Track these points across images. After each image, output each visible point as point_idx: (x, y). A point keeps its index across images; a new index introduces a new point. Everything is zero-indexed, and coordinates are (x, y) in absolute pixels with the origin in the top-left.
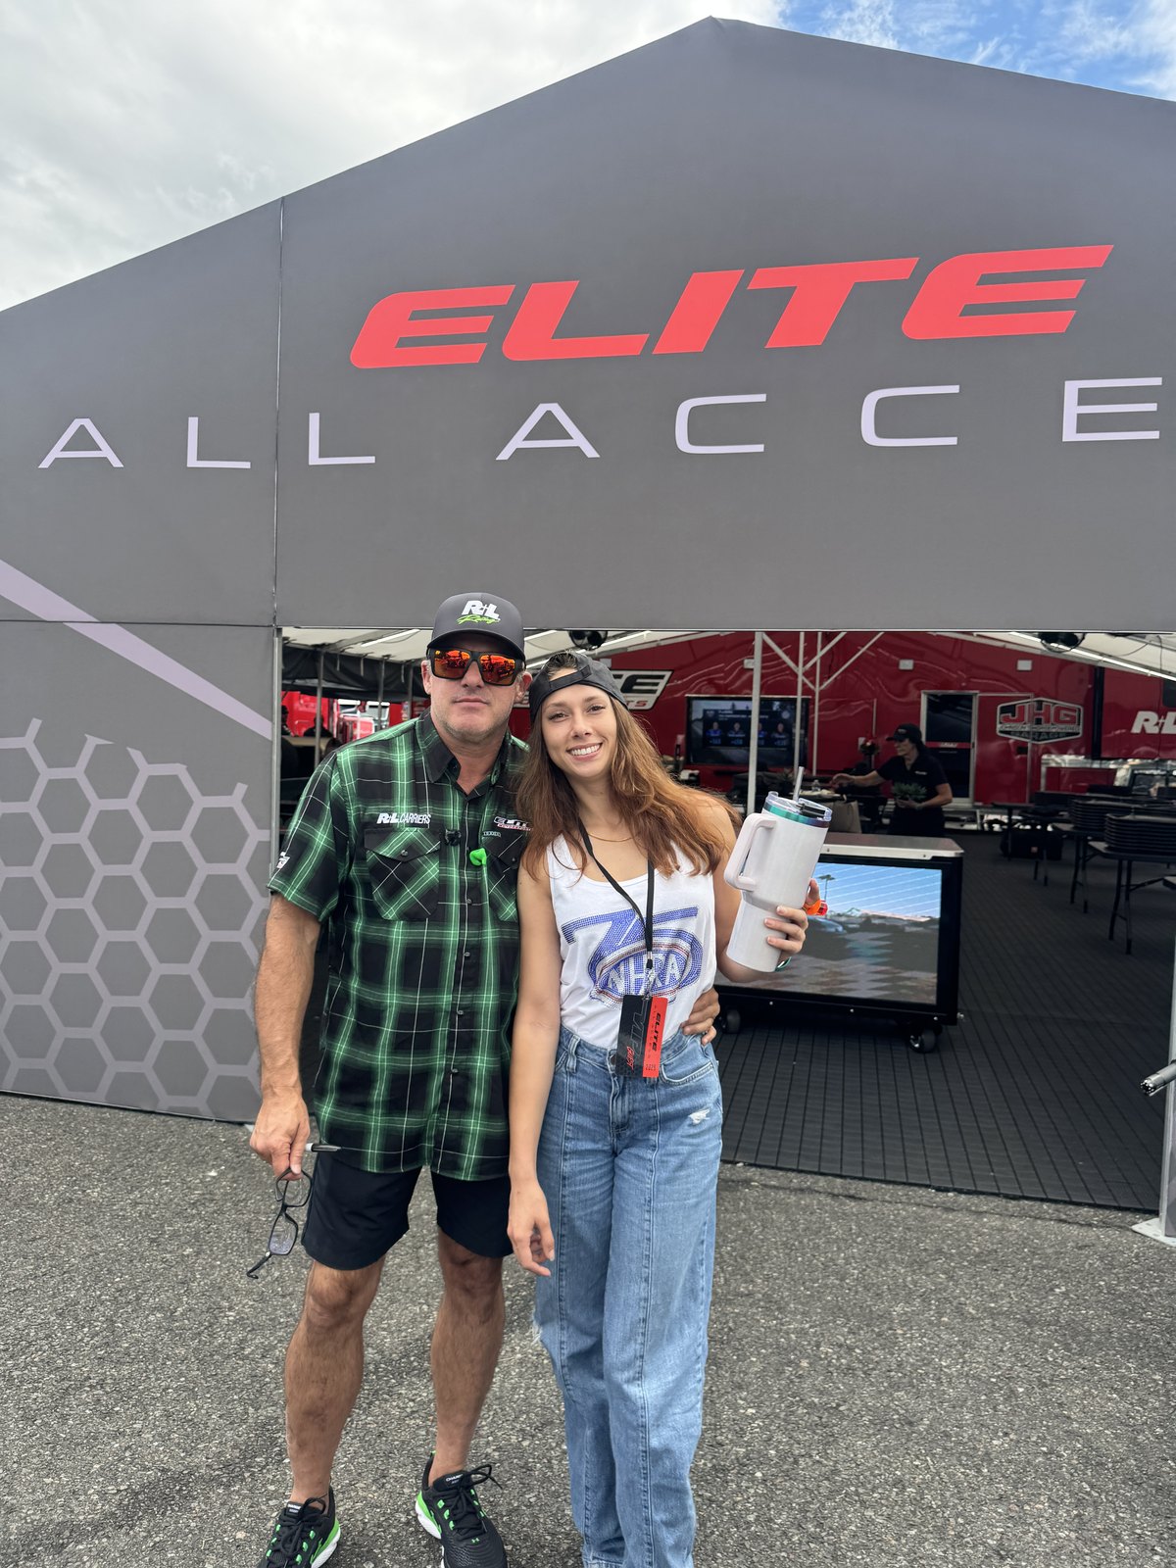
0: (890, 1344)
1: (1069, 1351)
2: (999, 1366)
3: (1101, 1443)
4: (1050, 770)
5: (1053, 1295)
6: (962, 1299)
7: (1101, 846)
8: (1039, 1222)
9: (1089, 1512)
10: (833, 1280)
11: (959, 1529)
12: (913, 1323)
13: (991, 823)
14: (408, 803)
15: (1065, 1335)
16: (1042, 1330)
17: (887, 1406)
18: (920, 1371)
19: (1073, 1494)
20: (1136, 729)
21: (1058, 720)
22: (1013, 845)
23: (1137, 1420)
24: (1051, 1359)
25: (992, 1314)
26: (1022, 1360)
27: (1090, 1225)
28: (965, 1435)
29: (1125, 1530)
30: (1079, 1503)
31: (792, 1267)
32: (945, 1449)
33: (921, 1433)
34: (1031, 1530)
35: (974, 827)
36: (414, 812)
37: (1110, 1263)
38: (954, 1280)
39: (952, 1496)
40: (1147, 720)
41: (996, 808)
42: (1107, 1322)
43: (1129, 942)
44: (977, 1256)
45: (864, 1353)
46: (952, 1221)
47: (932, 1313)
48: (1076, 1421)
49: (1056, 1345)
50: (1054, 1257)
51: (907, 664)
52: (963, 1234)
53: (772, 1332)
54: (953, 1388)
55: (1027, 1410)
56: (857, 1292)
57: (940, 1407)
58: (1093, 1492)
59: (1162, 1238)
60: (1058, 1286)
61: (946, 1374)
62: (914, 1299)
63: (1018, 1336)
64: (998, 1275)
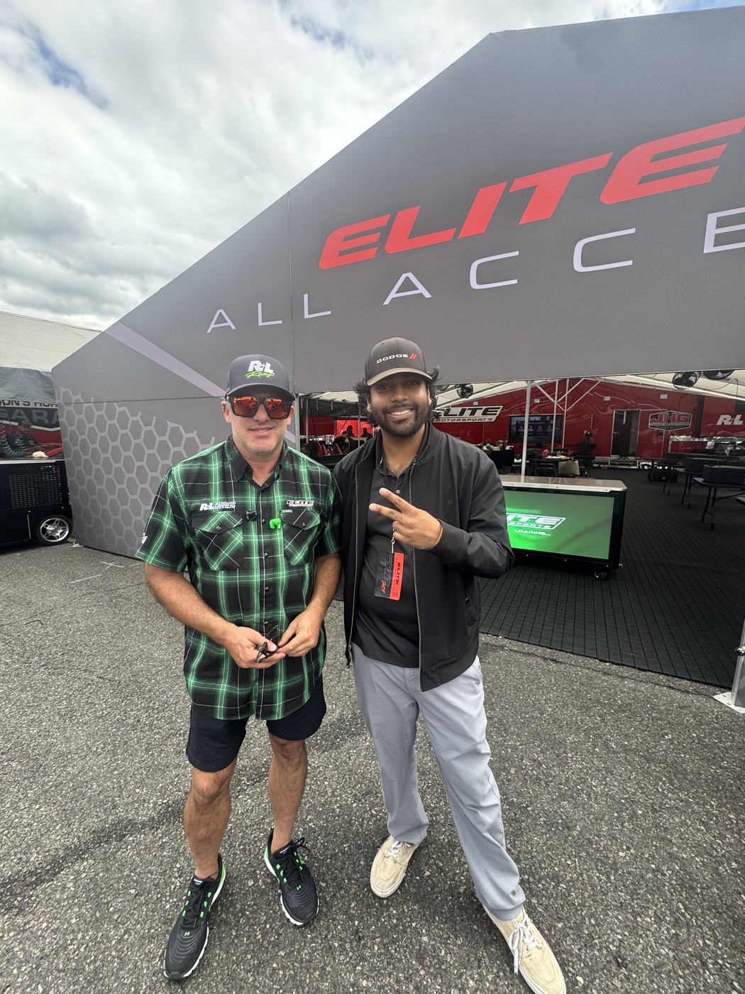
0: (563, 763)
1: (673, 785)
2: (627, 791)
3: (693, 869)
4: (673, 442)
5: (663, 740)
6: (609, 736)
7: (700, 480)
8: (657, 687)
9: (683, 934)
10: (537, 714)
11: (592, 929)
12: (578, 750)
13: (643, 465)
14: (220, 496)
15: (670, 772)
16: (656, 766)
17: (556, 812)
18: (579, 787)
19: (672, 914)
20: (719, 423)
21: (679, 420)
22: (654, 476)
23: (718, 852)
24: (660, 790)
25: (626, 750)
26: (642, 788)
27: (688, 692)
28: (602, 844)
29: (710, 958)
30: (676, 923)
31: (516, 702)
32: (588, 853)
33: (574, 837)
34: (641, 941)
35: (635, 467)
36: (224, 501)
37: (700, 721)
38: (605, 722)
39: (589, 897)
40: (725, 419)
41: (646, 460)
42: (697, 765)
43: (713, 525)
44: (620, 707)
45: (547, 769)
46: (607, 681)
47: (590, 744)
48: (675, 845)
49: (664, 779)
50: (665, 712)
51: (607, 398)
52: (613, 690)
53: (498, 746)
54: (597, 804)
55: (643, 830)
56: (549, 724)
57: (588, 818)
58: (686, 914)
59: (733, 707)
60: (667, 734)
61: (594, 792)
62: (580, 733)
63: (640, 769)
64: (631, 721)
